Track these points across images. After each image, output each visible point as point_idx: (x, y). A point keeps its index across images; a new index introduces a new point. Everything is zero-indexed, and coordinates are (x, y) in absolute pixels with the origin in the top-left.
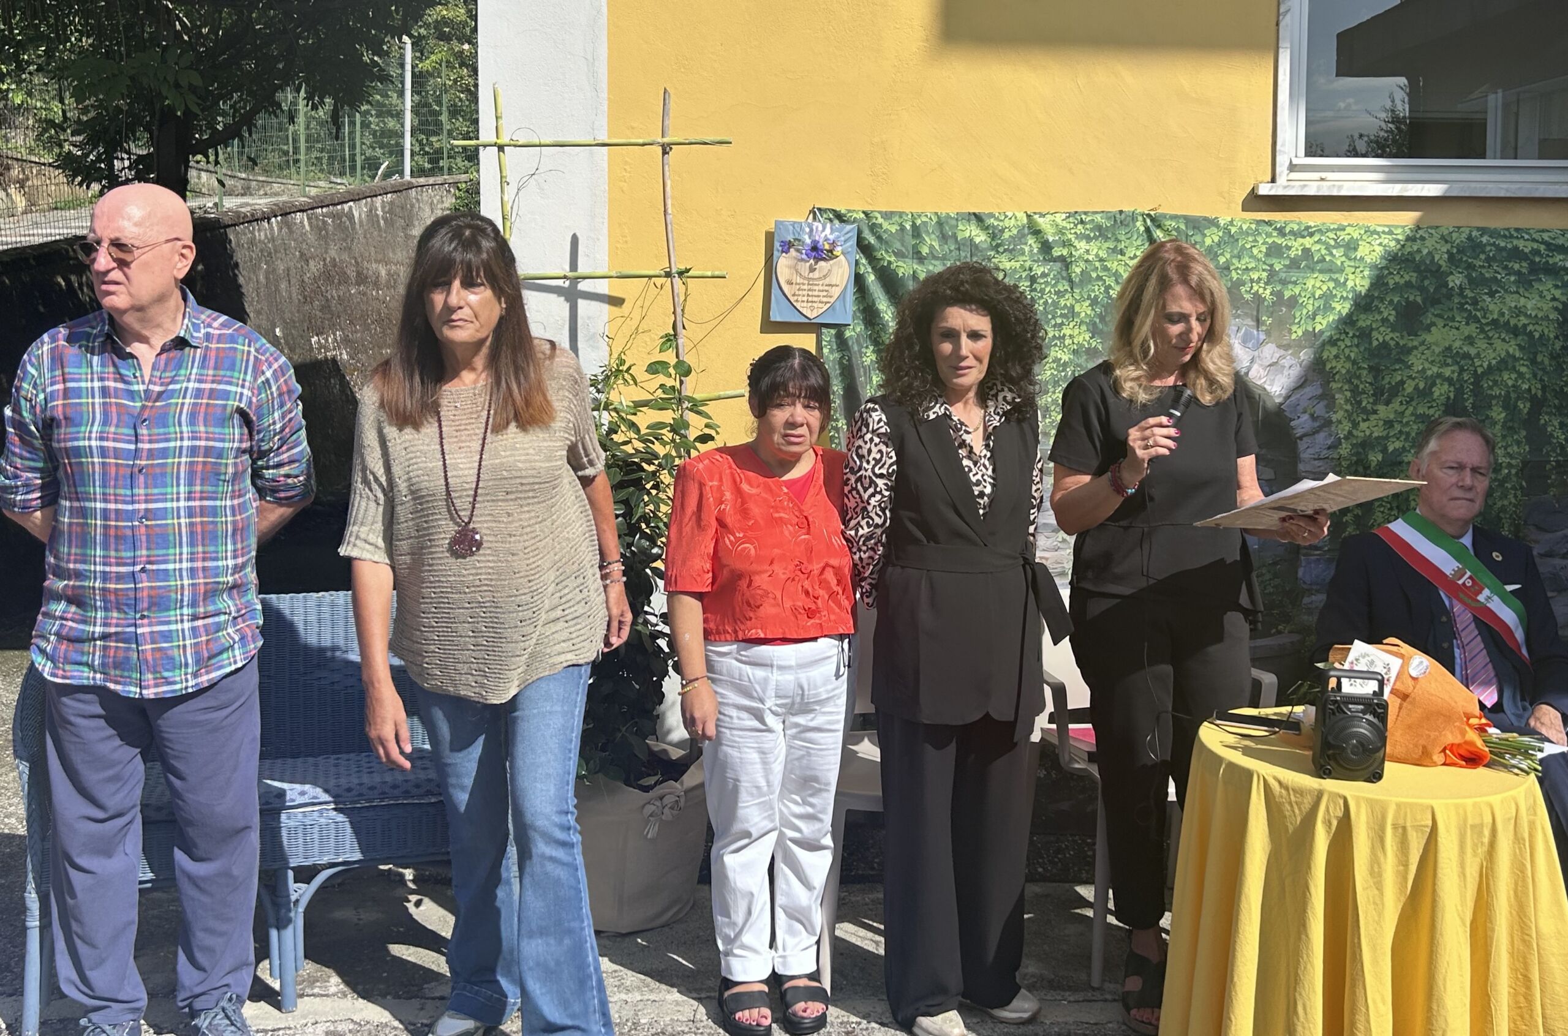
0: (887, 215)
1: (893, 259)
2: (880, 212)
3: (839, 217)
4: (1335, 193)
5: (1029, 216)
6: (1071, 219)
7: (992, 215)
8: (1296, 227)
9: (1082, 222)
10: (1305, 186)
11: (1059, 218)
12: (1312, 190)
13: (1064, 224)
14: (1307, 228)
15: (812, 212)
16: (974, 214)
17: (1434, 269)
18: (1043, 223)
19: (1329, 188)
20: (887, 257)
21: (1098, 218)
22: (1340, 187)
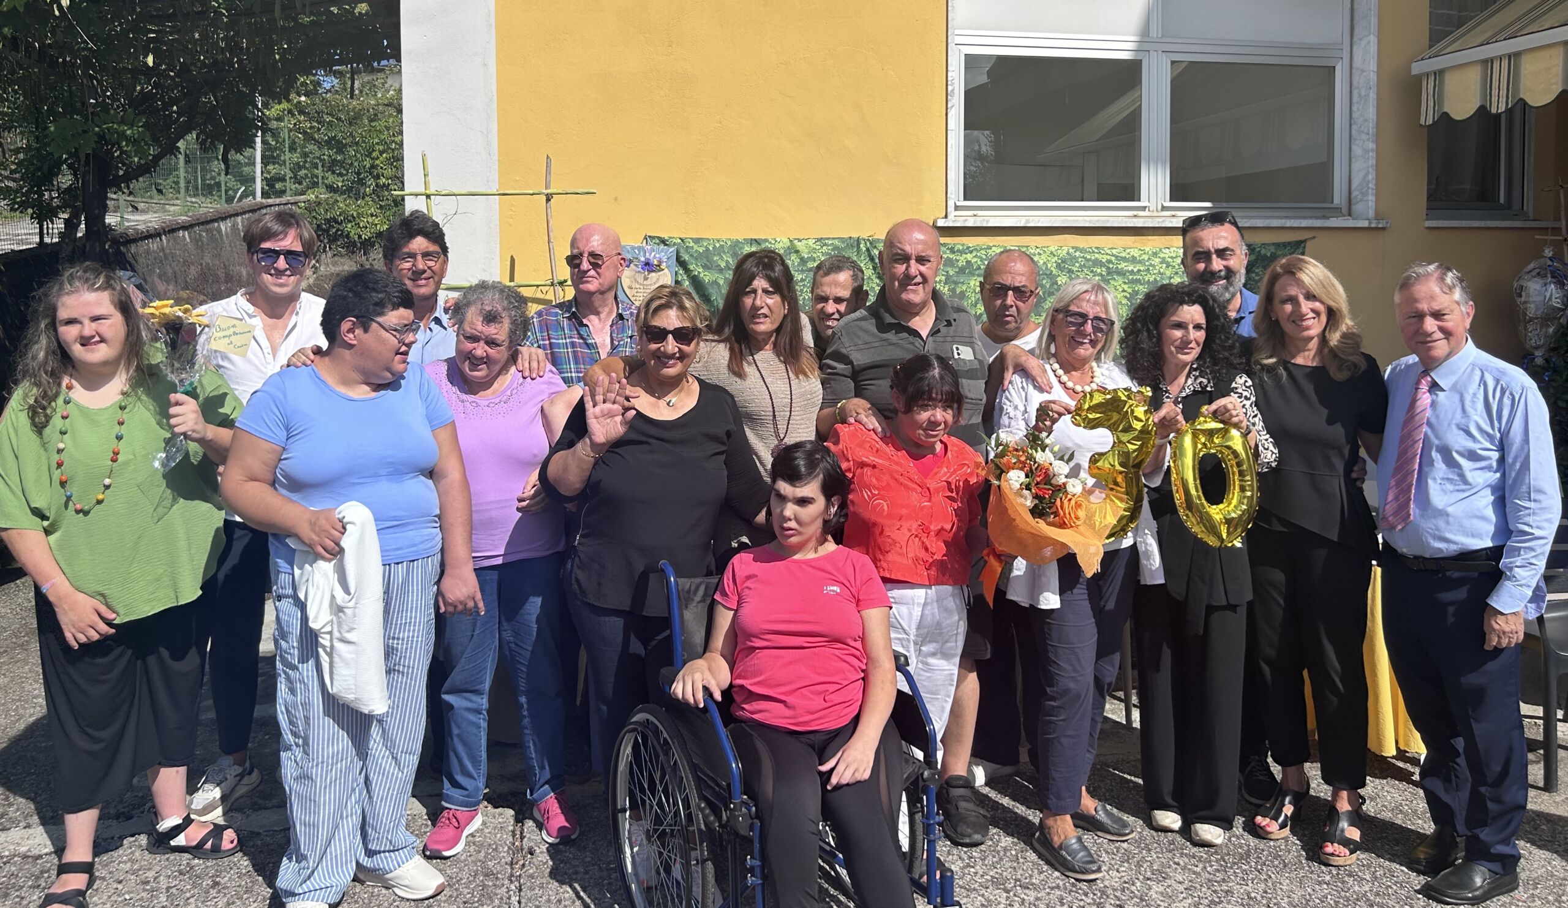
0: (697, 241)
1: (701, 270)
2: (691, 238)
3: (663, 242)
4: (985, 225)
5: (791, 241)
6: (818, 243)
7: (766, 240)
8: (961, 248)
9: (825, 245)
10: (966, 220)
11: (811, 242)
12: (970, 223)
13: (814, 246)
14: (968, 248)
15: (645, 238)
16: (755, 240)
17: (1048, 273)
18: (800, 245)
19: (981, 221)
20: (697, 269)
21: (836, 242)
22: (988, 221)
